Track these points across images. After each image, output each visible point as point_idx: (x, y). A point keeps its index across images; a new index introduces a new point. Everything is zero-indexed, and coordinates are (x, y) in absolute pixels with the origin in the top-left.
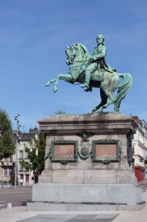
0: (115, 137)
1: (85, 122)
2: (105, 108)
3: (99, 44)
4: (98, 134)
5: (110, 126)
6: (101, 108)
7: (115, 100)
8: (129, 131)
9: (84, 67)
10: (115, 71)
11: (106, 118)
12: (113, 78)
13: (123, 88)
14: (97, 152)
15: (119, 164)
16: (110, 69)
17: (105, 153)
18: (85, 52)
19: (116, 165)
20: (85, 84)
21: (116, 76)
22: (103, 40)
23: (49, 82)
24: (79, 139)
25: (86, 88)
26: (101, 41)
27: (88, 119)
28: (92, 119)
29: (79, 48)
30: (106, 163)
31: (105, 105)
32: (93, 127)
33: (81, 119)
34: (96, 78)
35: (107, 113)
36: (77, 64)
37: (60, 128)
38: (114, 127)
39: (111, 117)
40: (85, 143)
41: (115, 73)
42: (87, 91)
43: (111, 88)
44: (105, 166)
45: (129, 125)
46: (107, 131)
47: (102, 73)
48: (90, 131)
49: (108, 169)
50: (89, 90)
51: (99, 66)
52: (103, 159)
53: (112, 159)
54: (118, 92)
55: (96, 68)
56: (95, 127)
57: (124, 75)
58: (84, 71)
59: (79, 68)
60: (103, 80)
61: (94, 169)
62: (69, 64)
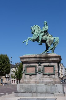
0: (53, 64)
2: (48, 51)
3: (45, 25)
6: (46, 51)
7: (52, 48)
8: (58, 61)
9: (39, 34)
10: (52, 36)
11: (49, 56)
12: (51, 39)
13: (55, 43)
14: (45, 70)
15: (55, 76)
16: (50, 35)
17: (48, 71)
18: (39, 28)
19: (53, 76)
20: (40, 41)
21: (52, 38)
22: (47, 23)
23: (24, 41)
24: (37, 65)
26: (46, 24)
27: (41, 56)
28: (43, 56)
29: (37, 27)
30: (49, 75)
31: (48, 50)
32: (43, 59)
33: (38, 56)
34: (44, 39)
35: (49, 54)
36: (36, 33)
37: (29, 60)
38: (52, 59)
39: (51, 55)
40: (40, 66)
41: (52, 37)
43: (50, 43)
44: (49, 76)
45: (58, 59)
46: (49, 61)
47: (46, 37)
48: (42, 61)
49: (50, 77)
51: (45, 34)
52: (48, 73)
53: (52, 73)
54: (53, 45)
55: (44, 35)
57: (56, 38)
58: (39, 36)
59: (37, 35)
60: (47, 40)
61: (44, 78)
62: (33, 33)
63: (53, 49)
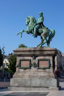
0: (47, 58)
1: (34, 51)
4: (40, 56)
5: (45, 53)
8: (53, 55)
11: (43, 49)
14: (40, 64)
17: (43, 65)
19: (48, 70)
24: (31, 58)
25: (34, 36)
28: (37, 50)
33: (32, 49)
34: (39, 32)
35: (44, 47)
36: (31, 25)
37: (23, 53)
38: (47, 53)
39: (46, 49)
40: (34, 60)
42: (35, 37)
44: (43, 70)
45: (53, 52)
46: (44, 55)
48: (36, 55)
49: (44, 72)
50: (36, 37)
52: (42, 67)
53: (46, 67)
56: (39, 53)
61: (38, 72)
62: (27, 25)
63: (48, 42)
